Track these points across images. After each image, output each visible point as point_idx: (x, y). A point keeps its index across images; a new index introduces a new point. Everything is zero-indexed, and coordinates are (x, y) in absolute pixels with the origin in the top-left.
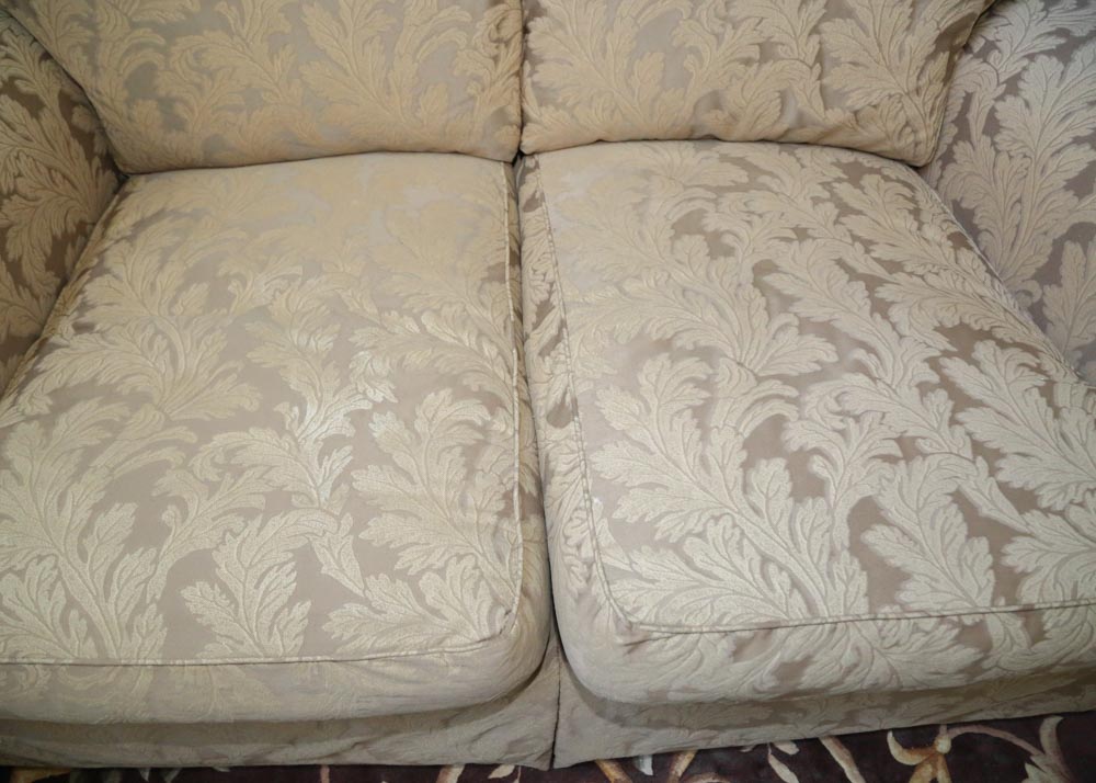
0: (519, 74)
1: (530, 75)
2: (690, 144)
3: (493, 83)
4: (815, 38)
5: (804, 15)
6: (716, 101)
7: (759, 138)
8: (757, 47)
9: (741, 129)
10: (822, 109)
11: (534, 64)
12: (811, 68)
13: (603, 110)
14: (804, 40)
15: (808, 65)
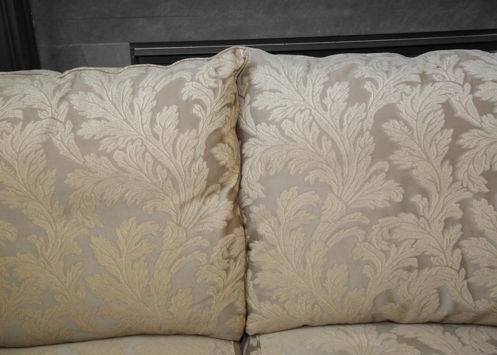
0: (244, 279)
1: (252, 279)
2: (373, 327)
3: (225, 287)
4: (458, 252)
5: (447, 237)
6: (389, 296)
7: (426, 321)
8: (415, 259)
9: (411, 315)
10: (472, 300)
11: (254, 272)
12: (458, 272)
13: (306, 304)
14: (450, 253)
15: (456, 270)
